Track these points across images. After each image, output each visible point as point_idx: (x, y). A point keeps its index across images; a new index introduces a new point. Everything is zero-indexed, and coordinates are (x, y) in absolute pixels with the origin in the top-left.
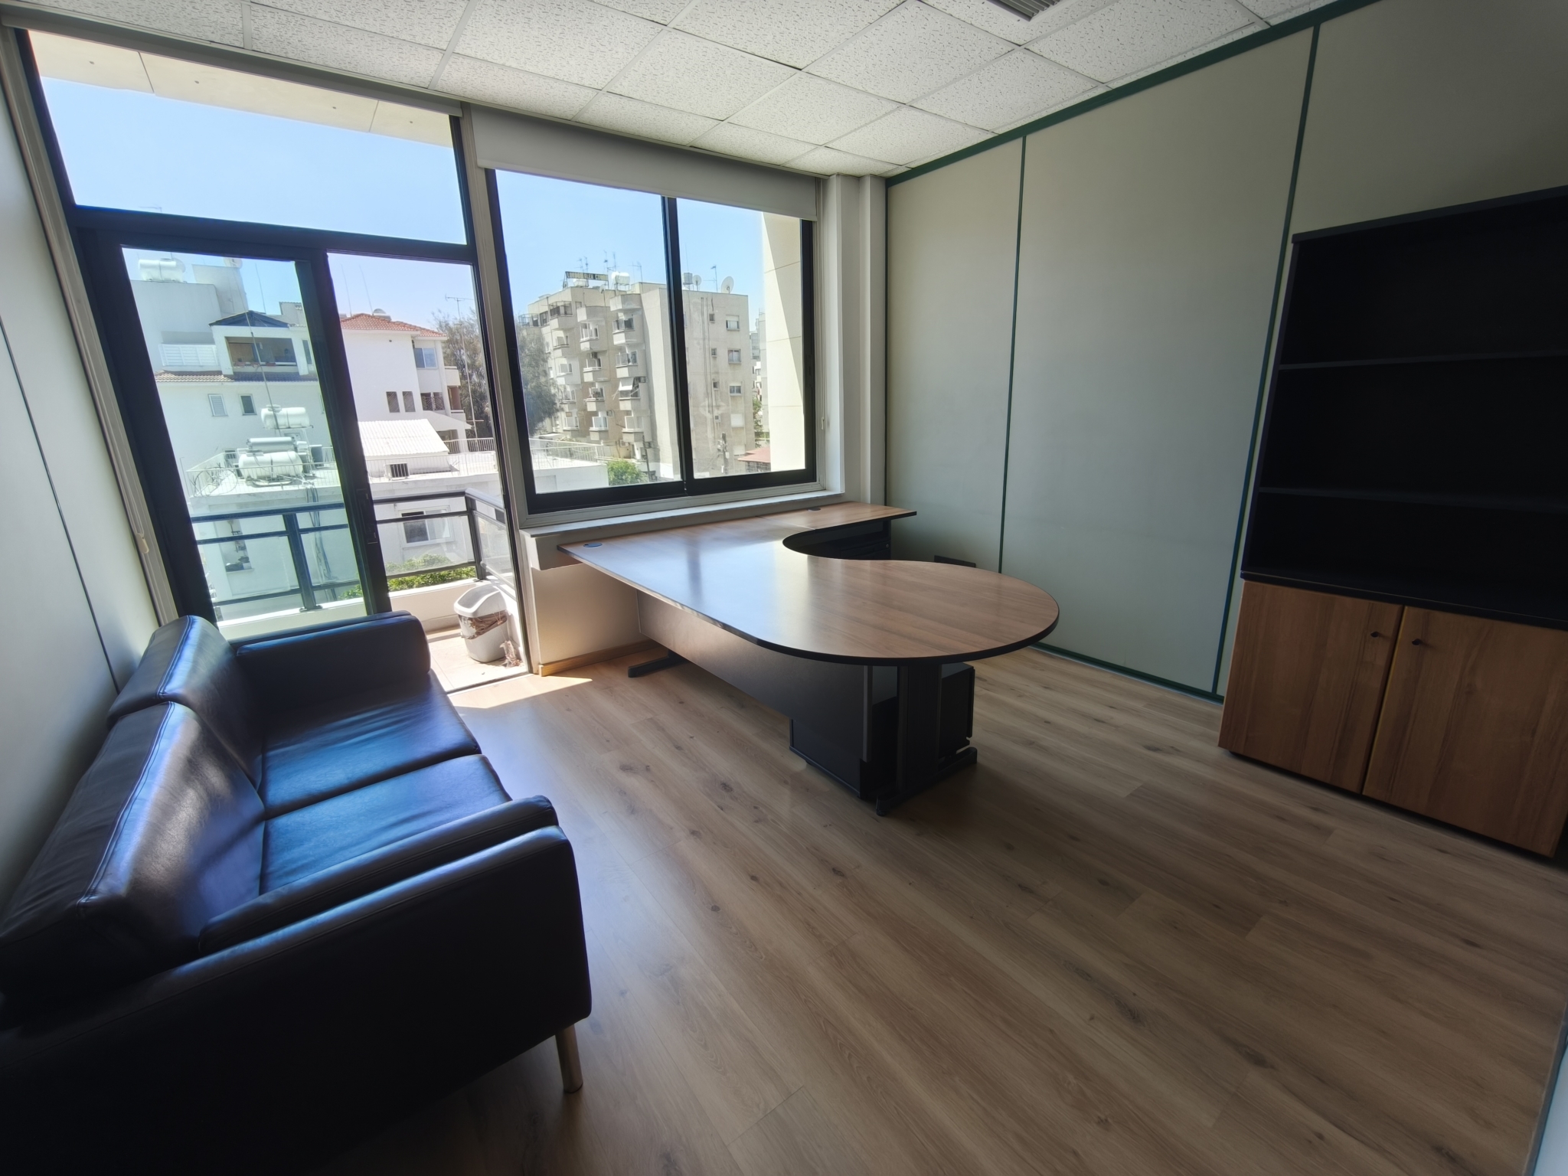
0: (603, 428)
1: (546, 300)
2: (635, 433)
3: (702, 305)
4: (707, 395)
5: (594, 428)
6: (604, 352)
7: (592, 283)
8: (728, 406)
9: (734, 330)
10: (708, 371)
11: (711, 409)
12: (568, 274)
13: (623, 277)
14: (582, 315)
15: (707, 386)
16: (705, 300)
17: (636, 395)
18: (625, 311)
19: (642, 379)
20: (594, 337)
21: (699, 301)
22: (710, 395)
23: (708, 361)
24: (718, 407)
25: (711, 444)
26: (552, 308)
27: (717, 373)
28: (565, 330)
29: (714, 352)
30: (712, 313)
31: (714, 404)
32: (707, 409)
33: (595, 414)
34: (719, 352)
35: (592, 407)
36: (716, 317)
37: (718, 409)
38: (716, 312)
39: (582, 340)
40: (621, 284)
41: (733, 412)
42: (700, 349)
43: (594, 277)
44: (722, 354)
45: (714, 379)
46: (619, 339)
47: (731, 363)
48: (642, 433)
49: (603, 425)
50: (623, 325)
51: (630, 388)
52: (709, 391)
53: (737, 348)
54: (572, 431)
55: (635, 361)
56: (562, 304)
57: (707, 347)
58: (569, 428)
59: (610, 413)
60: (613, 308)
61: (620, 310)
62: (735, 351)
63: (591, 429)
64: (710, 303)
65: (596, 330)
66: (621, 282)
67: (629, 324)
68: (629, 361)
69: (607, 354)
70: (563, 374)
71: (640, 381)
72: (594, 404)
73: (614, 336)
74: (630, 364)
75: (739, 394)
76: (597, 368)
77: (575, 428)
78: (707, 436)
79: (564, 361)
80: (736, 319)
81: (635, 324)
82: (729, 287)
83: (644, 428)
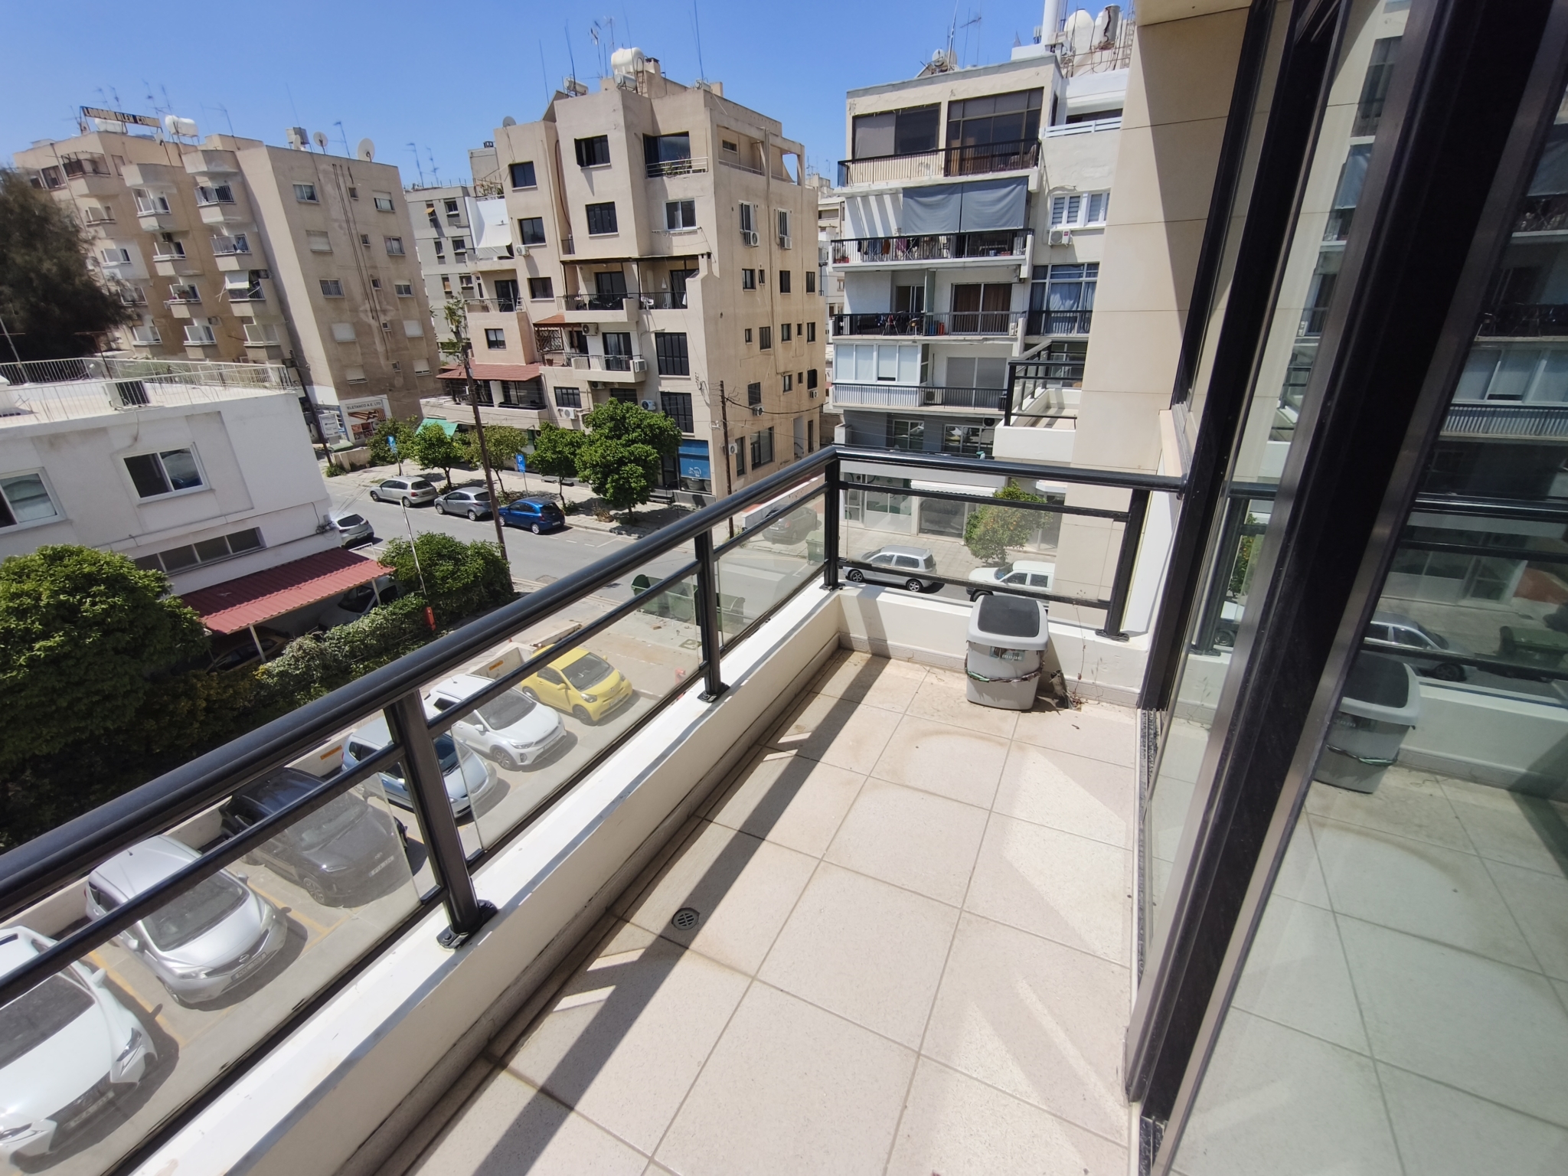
0: (206, 342)
1: (50, 148)
2: (267, 347)
3: (336, 175)
4: (367, 296)
5: (190, 342)
6: (184, 234)
7: (133, 129)
8: (397, 310)
9: (387, 212)
10: (362, 264)
11: (375, 314)
12: (86, 111)
13: (186, 124)
14: (132, 177)
15: (364, 284)
16: (338, 168)
17: (257, 295)
18: (212, 176)
19: (262, 274)
20: (161, 211)
21: (331, 169)
22: (370, 296)
23: (358, 250)
24: (384, 312)
25: (383, 361)
26: (66, 161)
27: (375, 267)
28: (101, 198)
29: (365, 240)
30: (351, 186)
31: (378, 308)
32: (370, 314)
33: (187, 322)
34: (372, 239)
35: (180, 311)
36: (359, 192)
37: (385, 315)
38: (358, 185)
39: (140, 214)
40: (184, 135)
41: (407, 318)
42: (345, 234)
43: (135, 119)
44: (377, 242)
45: (371, 276)
46: (212, 215)
47: (391, 254)
48: (278, 347)
49: (204, 336)
50: (215, 194)
51: (246, 285)
52: (368, 291)
53: (397, 235)
54: (150, 346)
55: (245, 247)
56: (88, 156)
57: (354, 232)
58: (145, 343)
59: (213, 320)
60: (190, 169)
61: (203, 174)
62: (394, 239)
63: (186, 343)
64: (346, 172)
65: (163, 201)
66: (182, 131)
67: (224, 194)
68: (236, 249)
69: (191, 236)
70: (114, 263)
71: (259, 277)
72: (185, 308)
73: (201, 210)
74: (238, 251)
75: (409, 295)
76: (176, 256)
77: (154, 343)
78: (376, 350)
79: (111, 245)
80: (388, 197)
81: (235, 192)
82: (368, 153)
83: (279, 338)
